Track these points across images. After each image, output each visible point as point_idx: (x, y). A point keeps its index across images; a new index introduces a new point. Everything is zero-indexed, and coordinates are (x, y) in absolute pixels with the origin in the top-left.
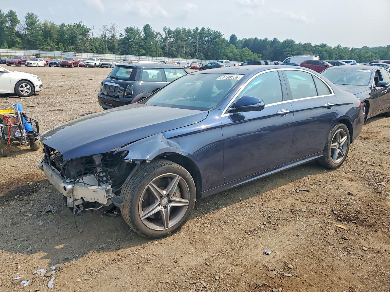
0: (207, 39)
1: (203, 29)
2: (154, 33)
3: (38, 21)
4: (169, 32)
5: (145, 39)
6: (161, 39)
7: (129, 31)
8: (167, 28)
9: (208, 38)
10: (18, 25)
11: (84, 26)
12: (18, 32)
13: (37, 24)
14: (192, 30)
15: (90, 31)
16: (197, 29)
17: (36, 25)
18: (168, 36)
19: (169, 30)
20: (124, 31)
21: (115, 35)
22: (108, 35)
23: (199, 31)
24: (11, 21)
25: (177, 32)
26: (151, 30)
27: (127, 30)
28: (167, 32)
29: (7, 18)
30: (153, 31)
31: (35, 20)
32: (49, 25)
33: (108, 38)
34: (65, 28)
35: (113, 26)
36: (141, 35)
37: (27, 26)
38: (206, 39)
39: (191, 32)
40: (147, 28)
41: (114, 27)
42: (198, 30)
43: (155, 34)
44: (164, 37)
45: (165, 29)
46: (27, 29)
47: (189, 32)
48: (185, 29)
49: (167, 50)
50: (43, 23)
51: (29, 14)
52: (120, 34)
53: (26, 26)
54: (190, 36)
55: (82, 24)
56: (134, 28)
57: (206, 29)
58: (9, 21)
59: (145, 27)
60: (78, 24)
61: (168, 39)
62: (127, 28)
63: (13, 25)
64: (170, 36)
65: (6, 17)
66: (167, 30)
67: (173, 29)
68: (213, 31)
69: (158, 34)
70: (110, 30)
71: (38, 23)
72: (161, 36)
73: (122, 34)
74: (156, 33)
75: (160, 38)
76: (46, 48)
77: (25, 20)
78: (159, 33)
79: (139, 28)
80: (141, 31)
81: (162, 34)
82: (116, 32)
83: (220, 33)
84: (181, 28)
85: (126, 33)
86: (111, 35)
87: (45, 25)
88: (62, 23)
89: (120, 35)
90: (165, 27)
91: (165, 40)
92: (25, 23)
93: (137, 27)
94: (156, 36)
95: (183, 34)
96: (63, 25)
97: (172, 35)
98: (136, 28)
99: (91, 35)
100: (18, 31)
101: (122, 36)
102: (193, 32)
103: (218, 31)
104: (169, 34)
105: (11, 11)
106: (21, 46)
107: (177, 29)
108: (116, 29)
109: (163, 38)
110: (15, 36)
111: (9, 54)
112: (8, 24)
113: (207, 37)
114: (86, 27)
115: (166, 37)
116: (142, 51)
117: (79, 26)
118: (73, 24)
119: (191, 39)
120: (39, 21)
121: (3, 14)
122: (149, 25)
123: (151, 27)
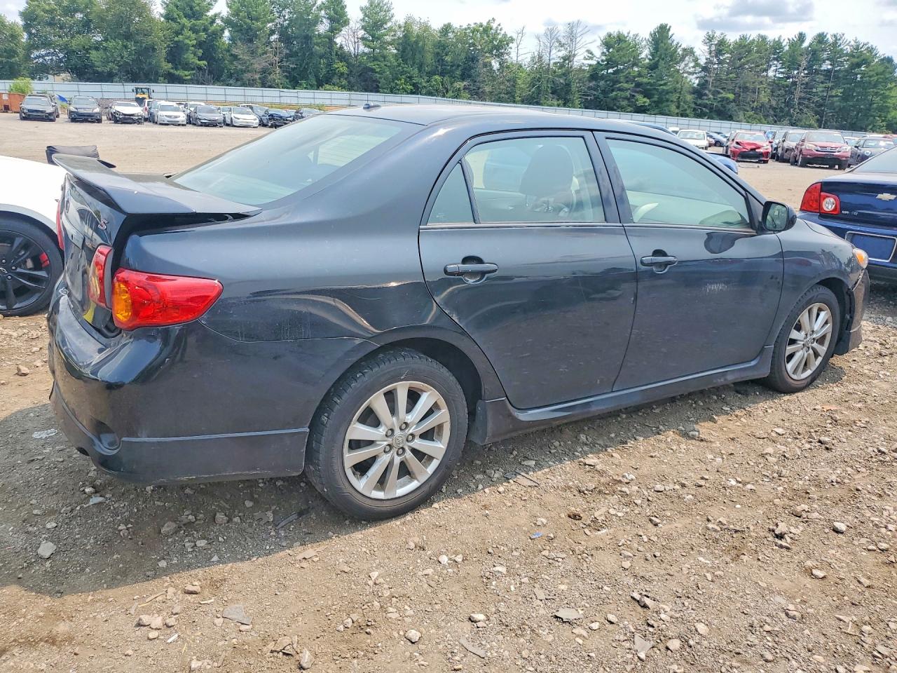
0: (830, 67)
1: (821, 38)
2: (679, 50)
3: (390, 19)
4: (720, 47)
5: (653, 67)
6: (693, 67)
7: (615, 43)
8: (718, 34)
9: (831, 65)
10: (345, 30)
11: (499, 31)
12: (341, 47)
13: (385, 26)
14: (787, 41)
15: (511, 45)
17: (385, 29)
18: (715, 60)
19: (722, 43)
20: (599, 43)
21: (574, 55)
22: (557, 55)
23: (806, 44)
24: (331, 19)
25: (743, 47)
26: (672, 41)
27: (608, 43)
28: (713, 48)
29: (323, 12)
30: (677, 43)
31: (386, 16)
32: (416, 29)
33: (555, 63)
34: (451, 35)
35: (571, 28)
36: (643, 56)
37: (363, 32)
38: (827, 66)
39: (783, 48)
40: (661, 35)
41: (575, 32)
42: (803, 41)
43: (680, 53)
44: (702, 61)
45: (710, 39)
46: (363, 39)
47: (777, 45)
48: (764, 38)
49: (709, 99)
50: (402, 22)
52: (588, 51)
53: (361, 33)
54: (774, 59)
55: (494, 26)
56: (626, 35)
57: (831, 40)
58: (324, 20)
59: (655, 33)
60: (485, 24)
61: (715, 66)
62: (610, 35)
63: (334, 31)
64: (721, 58)
65: (320, 9)
66: (716, 42)
67: (732, 38)
68: (853, 43)
69: (689, 52)
70: (563, 41)
71: (389, 24)
72: (696, 60)
73: (591, 53)
74: (684, 50)
75: (692, 64)
76: (403, 88)
77: (361, 16)
78: (692, 48)
79: (640, 37)
80: (643, 44)
81: (698, 52)
82: (578, 45)
83: (871, 50)
84: (753, 36)
85: (605, 50)
86: (563, 53)
87: (407, 27)
88: (446, 23)
89: (586, 54)
90: (710, 33)
91: (705, 69)
92: (359, 25)
93: (635, 34)
94: (683, 59)
95: (757, 52)
96: (446, 29)
97: (726, 55)
98: (631, 35)
99: (513, 55)
100: (341, 45)
101: (591, 58)
102: (787, 48)
103: (870, 45)
104: (719, 52)
106: (344, 82)
107: (743, 38)
108: (578, 40)
109: (697, 65)
110: (334, 57)
111: (317, 102)
112: (323, 28)
113: (828, 62)
114: (503, 32)
115: (709, 62)
116: (642, 100)
117: (487, 30)
118: (473, 26)
119: (779, 66)
120: (393, 20)
122: (668, 27)
123: (670, 34)
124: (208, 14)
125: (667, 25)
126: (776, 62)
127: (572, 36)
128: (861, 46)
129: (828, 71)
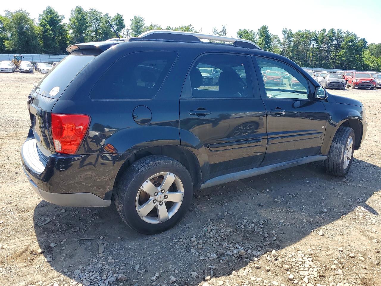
0: (336, 43)
1: (333, 31)
2: (271, 37)
4: (289, 35)
5: (260, 44)
6: (278, 44)
7: (243, 34)
8: (288, 30)
10: (123, 30)
11: (192, 30)
14: (317, 33)
16: (324, 30)
17: (141, 29)
18: (287, 40)
19: (291, 33)
20: (236, 33)
23: (326, 34)
24: (117, 25)
25: (300, 35)
26: (268, 33)
27: (240, 34)
28: (286, 35)
30: (271, 34)
31: (142, 23)
35: (224, 28)
36: (256, 39)
37: (132, 31)
39: (316, 35)
40: (264, 31)
42: (325, 32)
44: (282, 41)
45: (284, 32)
46: (132, 33)
48: (308, 31)
50: (149, 27)
51: (135, 17)
54: (313, 40)
55: (190, 28)
56: (248, 30)
57: (336, 32)
58: (114, 26)
59: (261, 29)
60: (186, 26)
61: (287, 43)
62: (240, 30)
63: (118, 30)
64: (290, 40)
65: (112, 21)
66: (287, 33)
68: (346, 32)
70: (220, 33)
71: (143, 27)
72: (279, 41)
74: (274, 36)
75: (277, 42)
77: (131, 23)
78: (277, 36)
79: (254, 31)
80: (255, 34)
81: (279, 37)
83: (354, 35)
84: (303, 30)
85: (238, 36)
88: (168, 26)
90: (285, 29)
91: (284, 45)
92: (130, 28)
93: (252, 30)
94: (273, 40)
95: (306, 37)
96: (169, 28)
97: (293, 38)
102: (318, 35)
103: (353, 33)
104: (289, 37)
105: (118, 15)
107: (300, 31)
108: (226, 32)
109: (280, 43)
113: (336, 41)
114: (194, 30)
115: (285, 41)
119: (315, 43)
120: (145, 25)
121: (110, 17)
122: (266, 27)
123: (268, 30)
124: (60, 23)
125: (266, 26)
126: (313, 41)
127: (224, 31)
128: (350, 33)
129: (336, 45)
